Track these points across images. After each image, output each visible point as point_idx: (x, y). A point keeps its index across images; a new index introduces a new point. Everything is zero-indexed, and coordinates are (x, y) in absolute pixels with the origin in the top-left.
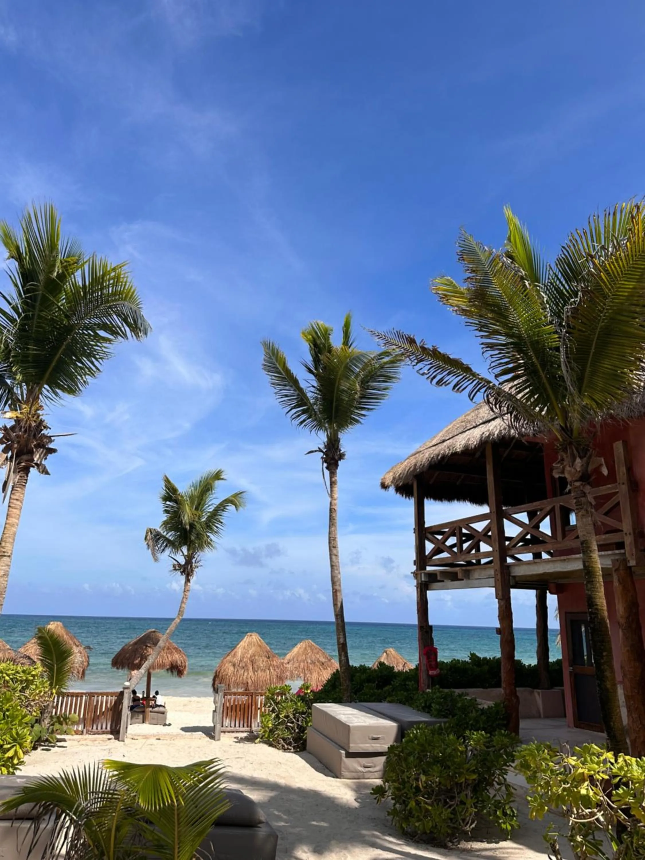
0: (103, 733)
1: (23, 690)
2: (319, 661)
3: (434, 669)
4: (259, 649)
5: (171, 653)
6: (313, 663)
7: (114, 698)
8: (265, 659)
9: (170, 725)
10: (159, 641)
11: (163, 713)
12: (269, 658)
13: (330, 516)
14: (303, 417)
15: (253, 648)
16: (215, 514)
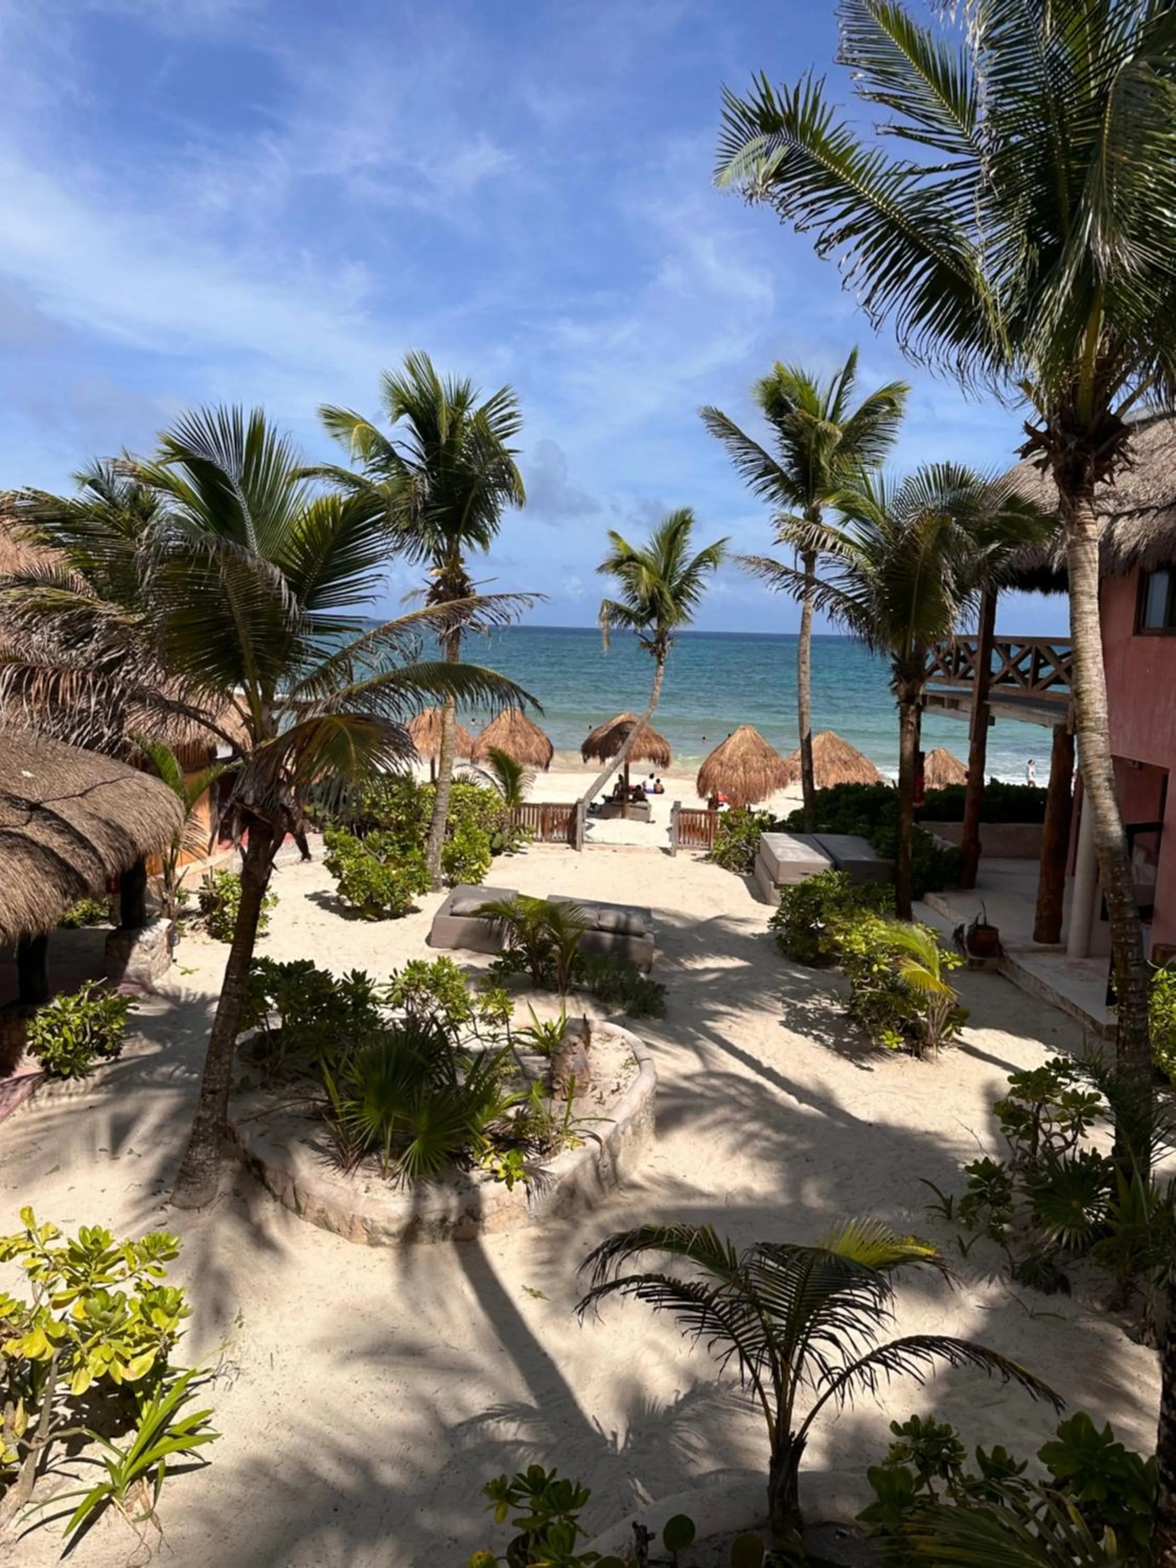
0: (562, 842)
1: (481, 810)
2: (840, 759)
3: (918, 801)
4: (752, 746)
5: (650, 742)
6: (832, 762)
7: (569, 811)
8: (761, 759)
9: (653, 822)
10: (628, 734)
11: (645, 808)
12: (766, 756)
13: (803, 623)
14: (773, 488)
15: (746, 745)
16: (689, 577)
